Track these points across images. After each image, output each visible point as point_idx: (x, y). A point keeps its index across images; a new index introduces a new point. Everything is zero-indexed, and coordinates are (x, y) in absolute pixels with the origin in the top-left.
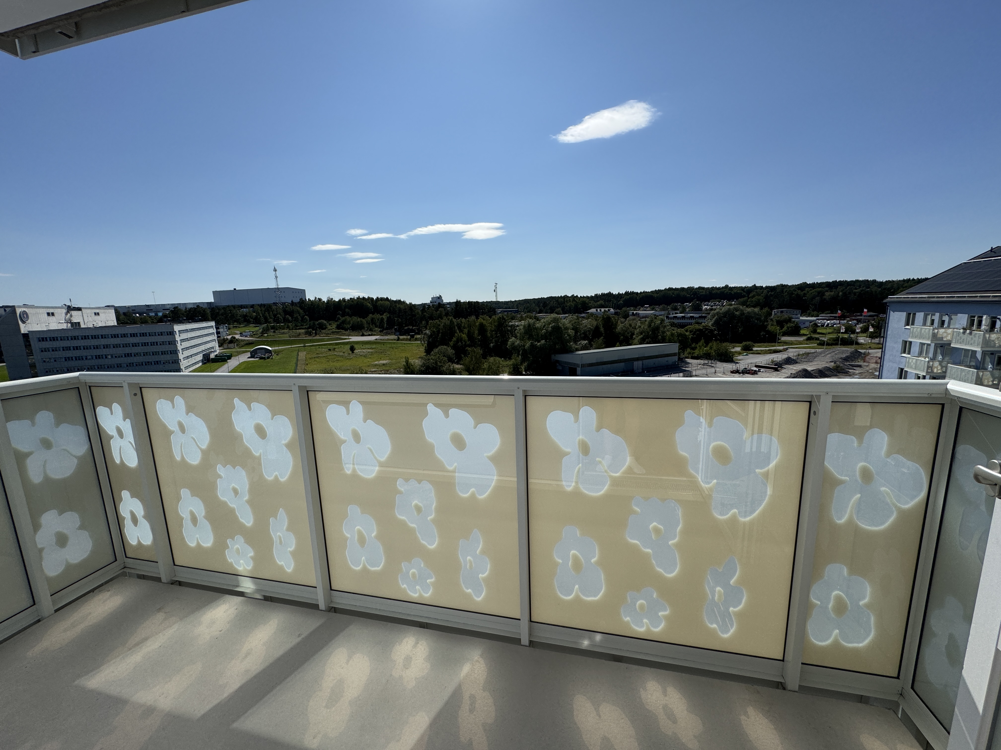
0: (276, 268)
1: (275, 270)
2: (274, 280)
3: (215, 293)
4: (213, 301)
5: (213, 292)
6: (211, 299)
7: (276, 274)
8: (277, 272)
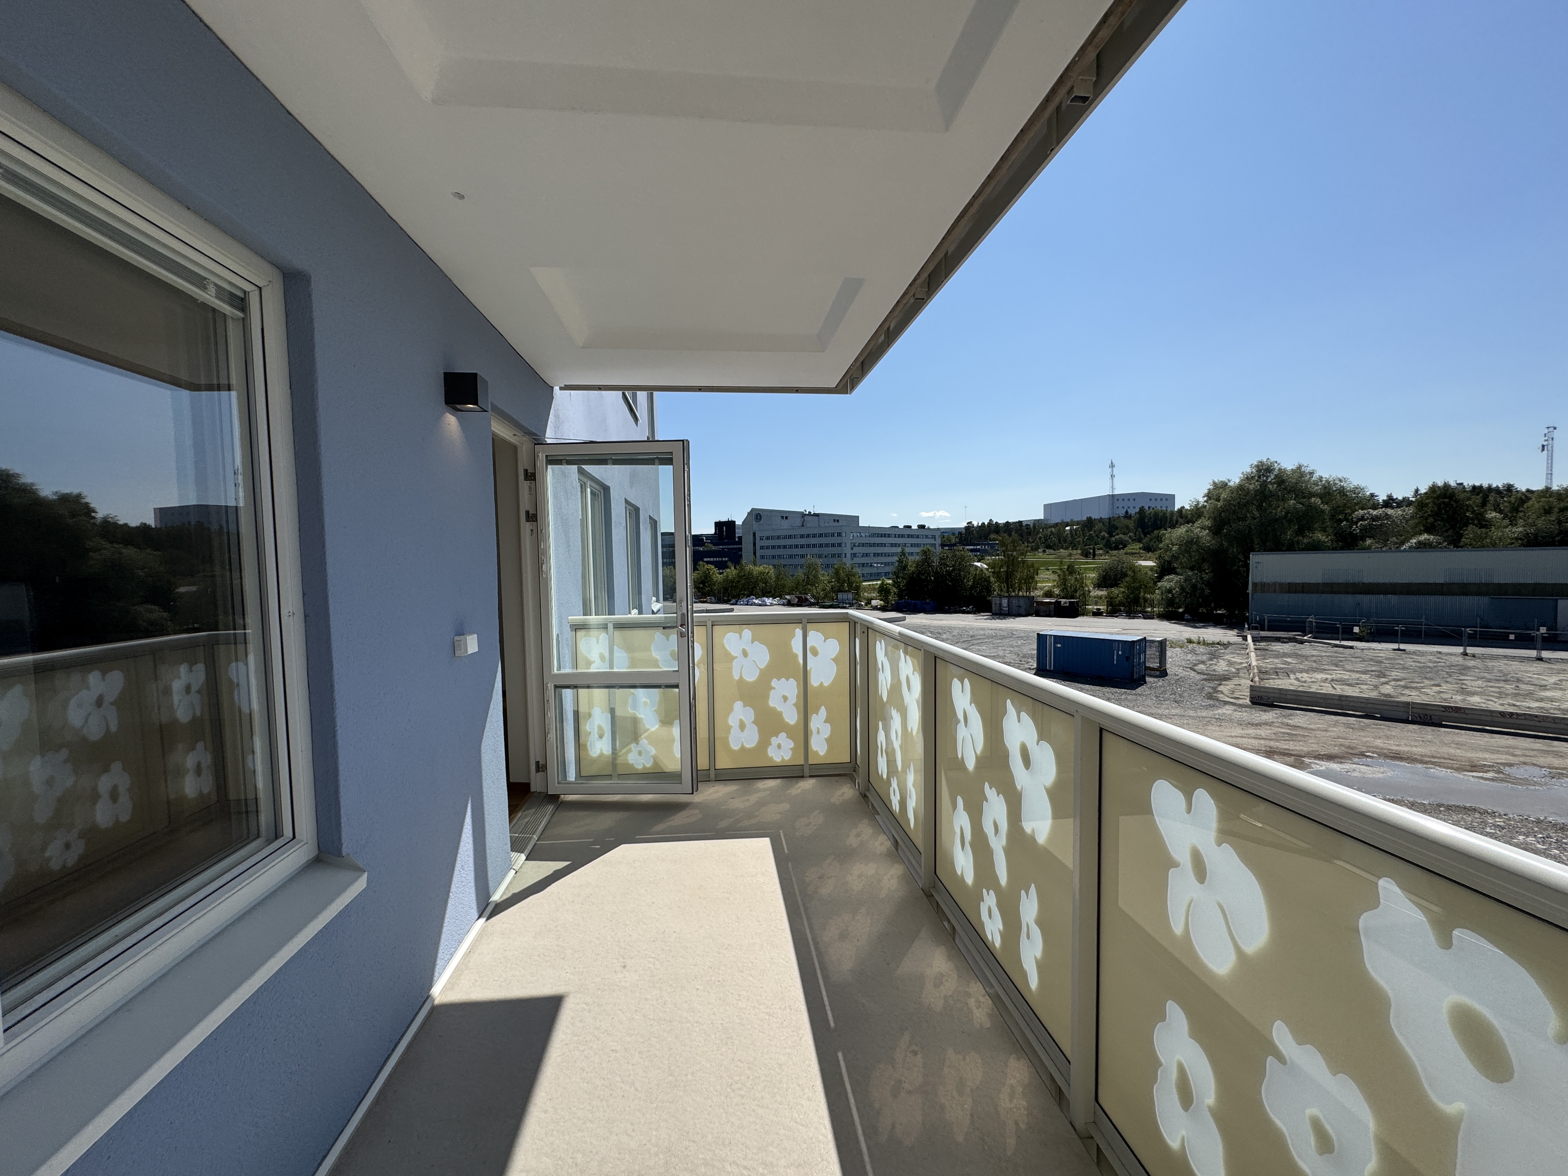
0: (1114, 462)
1: (1112, 466)
2: (1109, 481)
3: (1048, 508)
4: (1043, 518)
5: (1044, 505)
6: (1041, 516)
7: (1112, 471)
8: (1114, 469)
